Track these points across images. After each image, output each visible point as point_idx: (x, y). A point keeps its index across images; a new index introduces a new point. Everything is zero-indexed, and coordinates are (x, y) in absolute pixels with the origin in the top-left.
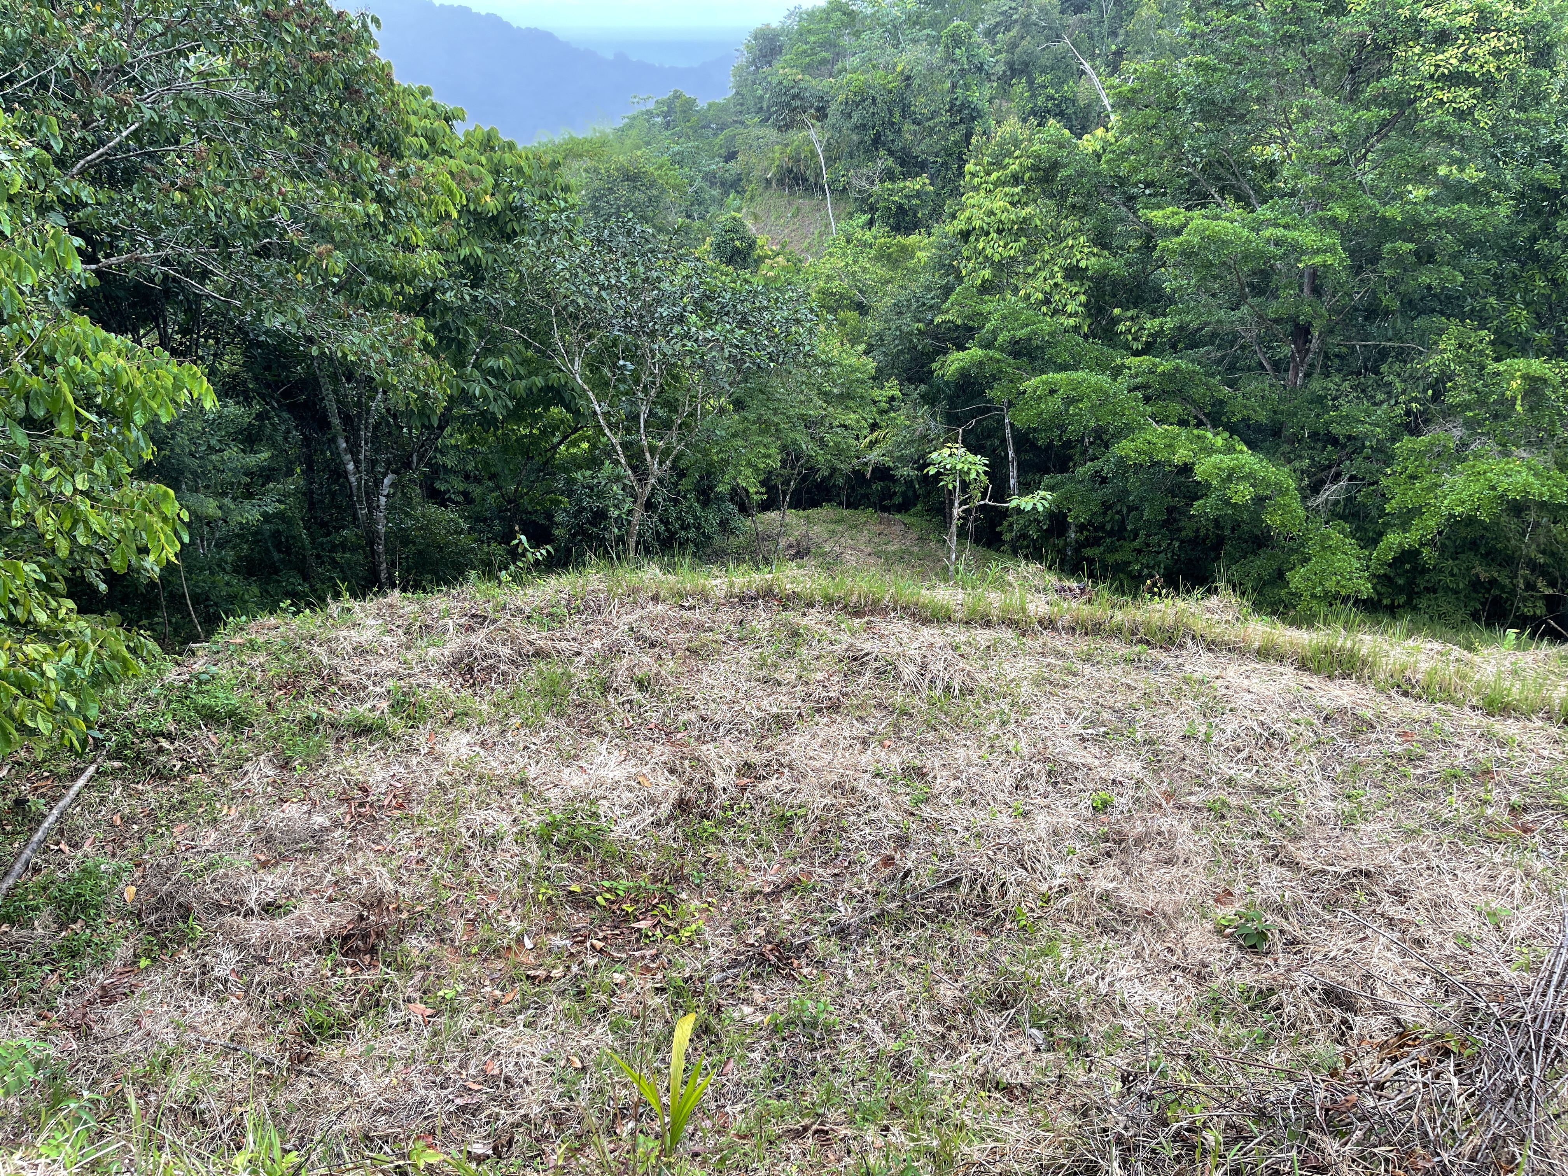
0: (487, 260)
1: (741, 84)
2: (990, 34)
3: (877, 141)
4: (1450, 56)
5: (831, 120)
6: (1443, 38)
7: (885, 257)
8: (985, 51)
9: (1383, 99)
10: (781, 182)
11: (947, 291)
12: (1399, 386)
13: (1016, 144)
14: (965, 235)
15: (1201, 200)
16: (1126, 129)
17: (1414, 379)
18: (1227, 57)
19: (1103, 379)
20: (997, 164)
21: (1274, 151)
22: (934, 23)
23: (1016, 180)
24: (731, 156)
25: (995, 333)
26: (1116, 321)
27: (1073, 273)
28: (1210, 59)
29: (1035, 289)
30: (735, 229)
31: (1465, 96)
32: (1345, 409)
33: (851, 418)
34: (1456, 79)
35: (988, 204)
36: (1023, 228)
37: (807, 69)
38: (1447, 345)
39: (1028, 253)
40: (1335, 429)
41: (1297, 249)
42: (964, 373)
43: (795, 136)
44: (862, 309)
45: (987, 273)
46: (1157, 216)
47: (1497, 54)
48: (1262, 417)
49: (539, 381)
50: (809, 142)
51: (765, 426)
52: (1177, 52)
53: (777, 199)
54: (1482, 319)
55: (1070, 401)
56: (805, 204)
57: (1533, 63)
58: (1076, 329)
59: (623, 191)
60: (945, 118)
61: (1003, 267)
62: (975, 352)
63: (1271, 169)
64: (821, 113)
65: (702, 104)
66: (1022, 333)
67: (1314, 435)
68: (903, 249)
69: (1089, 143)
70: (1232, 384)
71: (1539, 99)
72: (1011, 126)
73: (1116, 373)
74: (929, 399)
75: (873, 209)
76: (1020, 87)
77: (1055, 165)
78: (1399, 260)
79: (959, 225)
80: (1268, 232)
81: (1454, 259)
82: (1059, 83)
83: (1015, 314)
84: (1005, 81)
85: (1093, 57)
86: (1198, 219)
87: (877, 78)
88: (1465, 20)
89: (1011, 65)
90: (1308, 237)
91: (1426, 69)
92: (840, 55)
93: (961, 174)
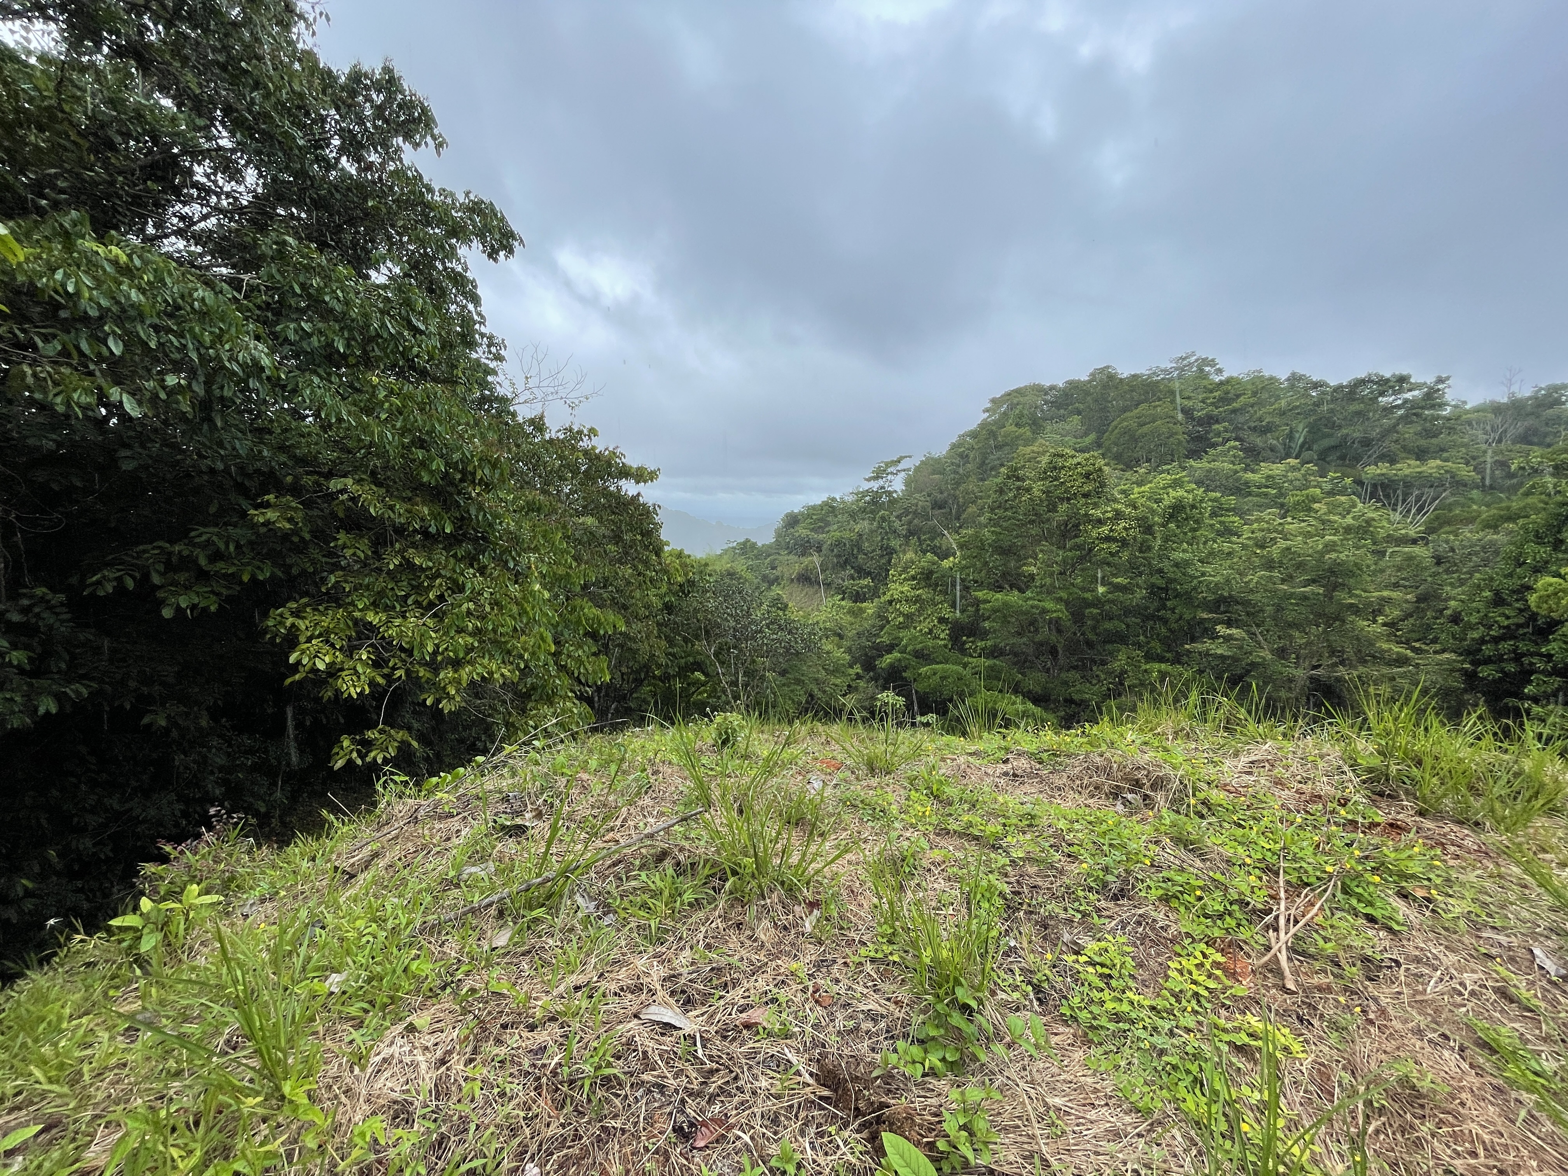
0: (676, 603)
1: (779, 535)
2: (899, 517)
3: (846, 562)
4: (1105, 530)
5: (824, 552)
6: (1100, 522)
7: (851, 612)
8: (897, 524)
9: (1078, 547)
10: (798, 580)
11: (882, 628)
12: (1103, 676)
13: (913, 563)
14: (890, 602)
15: (999, 588)
16: (963, 558)
17: (1110, 673)
18: (1006, 529)
19: (959, 668)
20: (905, 570)
21: (1033, 570)
22: (872, 512)
23: (913, 578)
24: (774, 568)
25: (906, 646)
26: (965, 643)
27: (942, 620)
28: (998, 530)
29: (925, 627)
30: (779, 598)
31: (1114, 547)
32: (1078, 687)
33: (838, 681)
34: (1108, 539)
35: (900, 589)
36: (918, 600)
37: (812, 530)
38: (1122, 656)
39: (920, 610)
40: (1076, 697)
41: (1044, 611)
42: (892, 666)
43: (806, 560)
44: (841, 637)
45: (901, 619)
46: (979, 594)
47: (1125, 528)
48: (1038, 689)
49: (691, 659)
50: (812, 562)
51: (798, 682)
52: (982, 526)
53: (796, 588)
54: (1140, 646)
55: (943, 678)
56: (811, 591)
57: (1144, 533)
58: (945, 646)
59: (727, 580)
60: (879, 552)
61: (908, 617)
62: (896, 655)
63: (1032, 577)
64: (819, 550)
65: (759, 544)
66: (919, 647)
67: (1066, 700)
68: (860, 609)
69: (946, 563)
70: (1024, 674)
71: (1149, 548)
72: (910, 555)
73: (965, 666)
74: (875, 679)
75: (844, 593)
76: (914, 540)
77: (931, 572)
78: (1093, 618)
79: (887, 597)
80: (1030, 602)
81: (1119, 617)
82: (932, 539)
83: (915, 638)
84: (906, 537)
85: (948, 529)
86: (999, 596)
87: (847, 535)
88: (1110, 515)
89: (909, 531)
90: (1049, 605)
91: (1094, 534)
92: (828, 524)
93: (887, 575)
